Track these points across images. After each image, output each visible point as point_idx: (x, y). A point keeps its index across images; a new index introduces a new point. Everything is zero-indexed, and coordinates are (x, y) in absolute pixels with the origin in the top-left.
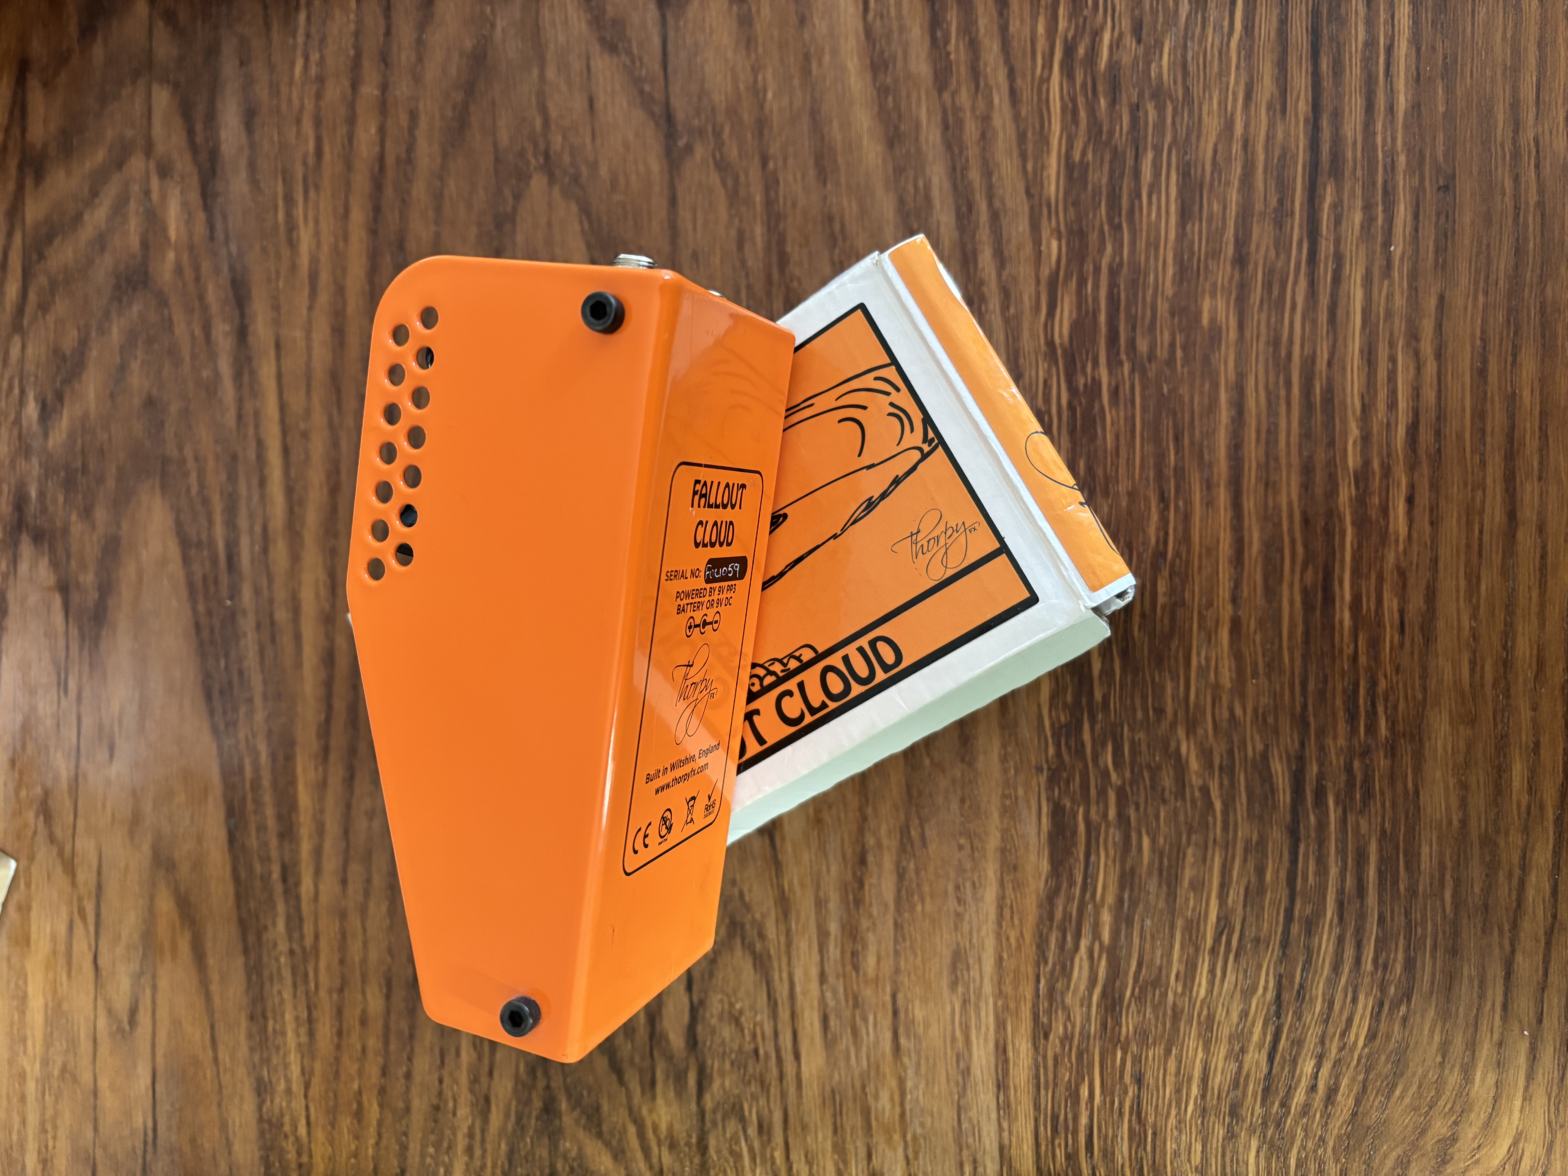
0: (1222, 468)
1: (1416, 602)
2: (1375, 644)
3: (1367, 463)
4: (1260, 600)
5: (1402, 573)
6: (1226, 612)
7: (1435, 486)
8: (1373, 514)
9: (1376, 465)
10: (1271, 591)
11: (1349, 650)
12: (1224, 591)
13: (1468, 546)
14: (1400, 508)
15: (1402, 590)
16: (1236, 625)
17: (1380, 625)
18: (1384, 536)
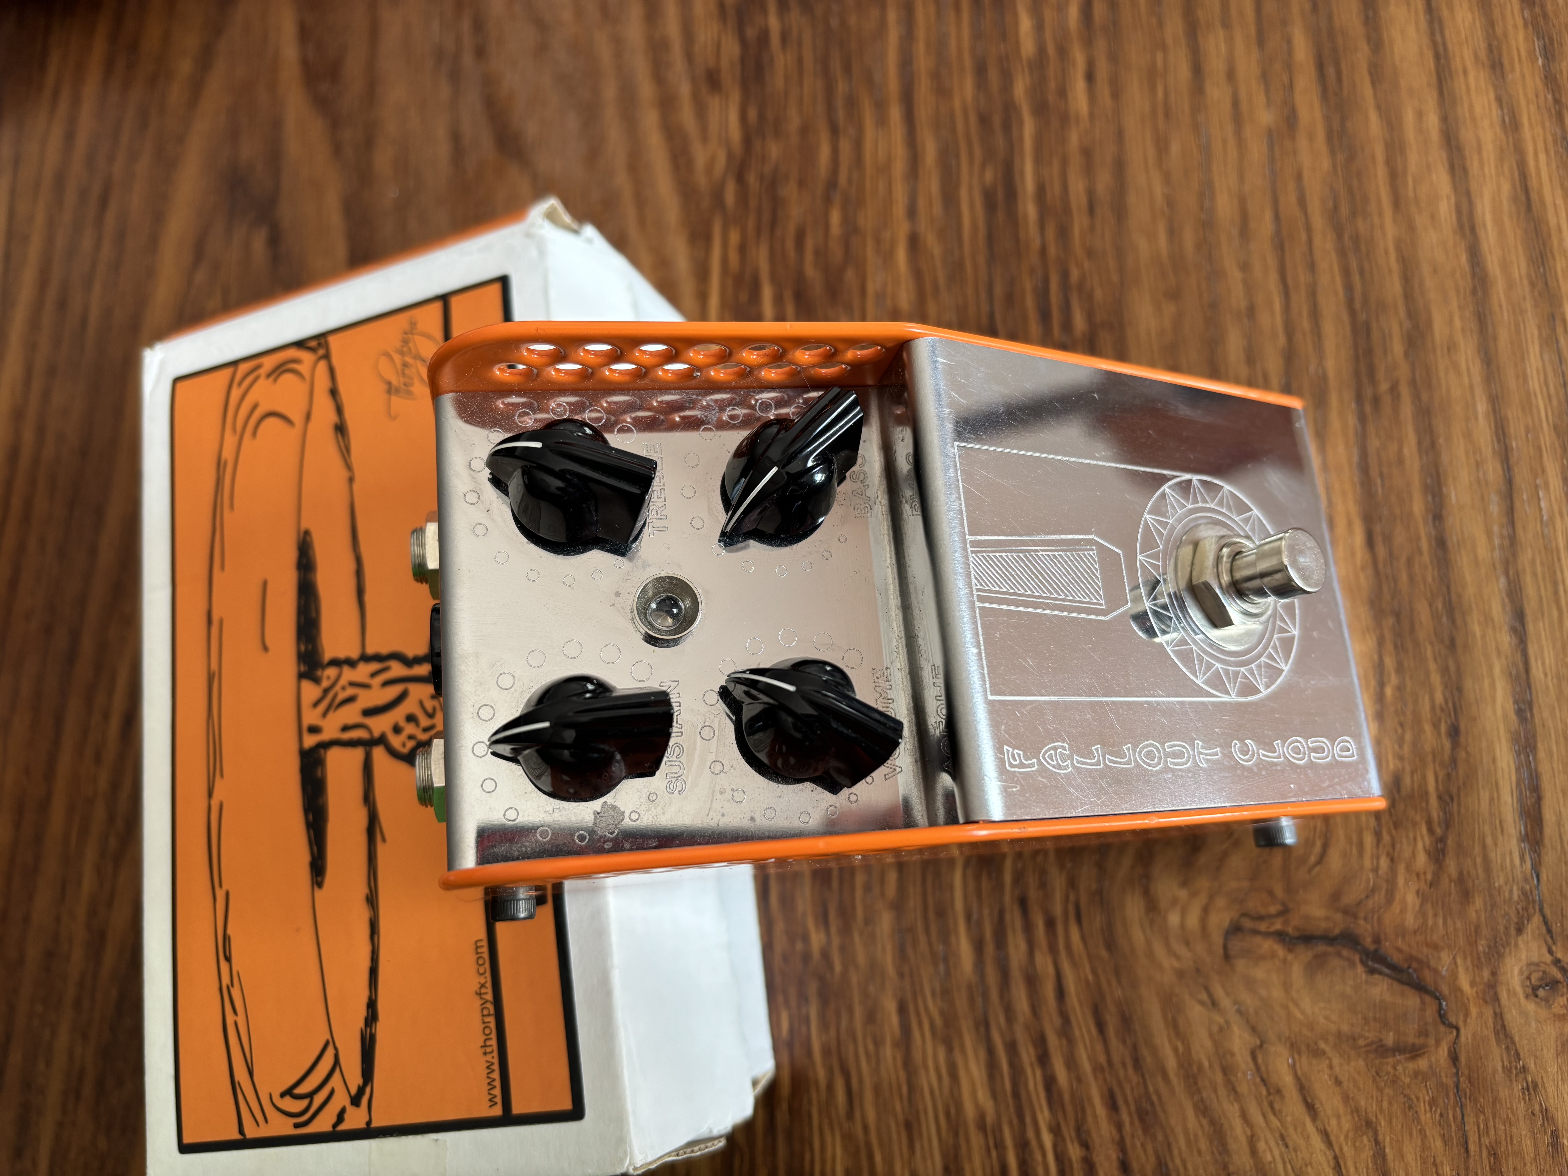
0: (893, 85)
1: (1104, 180)
2: (1064, 233)
3: (1041, 49)
4: (938, 209)
5: (1087, 153)
6: (902, 229)
7: (1114, 58)
8: (1051, 98)
9: (1051, 50)
10: (950, 198)
11: (1036, 243)
12: (899, 209)
13: (1154, 112)
14: (1079, 86)
15: (1089, 169)
16: (914, 242)
17: (1067, 210)
18: (1065, 119)
